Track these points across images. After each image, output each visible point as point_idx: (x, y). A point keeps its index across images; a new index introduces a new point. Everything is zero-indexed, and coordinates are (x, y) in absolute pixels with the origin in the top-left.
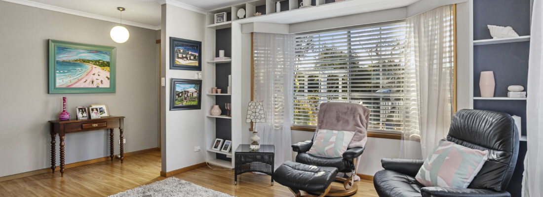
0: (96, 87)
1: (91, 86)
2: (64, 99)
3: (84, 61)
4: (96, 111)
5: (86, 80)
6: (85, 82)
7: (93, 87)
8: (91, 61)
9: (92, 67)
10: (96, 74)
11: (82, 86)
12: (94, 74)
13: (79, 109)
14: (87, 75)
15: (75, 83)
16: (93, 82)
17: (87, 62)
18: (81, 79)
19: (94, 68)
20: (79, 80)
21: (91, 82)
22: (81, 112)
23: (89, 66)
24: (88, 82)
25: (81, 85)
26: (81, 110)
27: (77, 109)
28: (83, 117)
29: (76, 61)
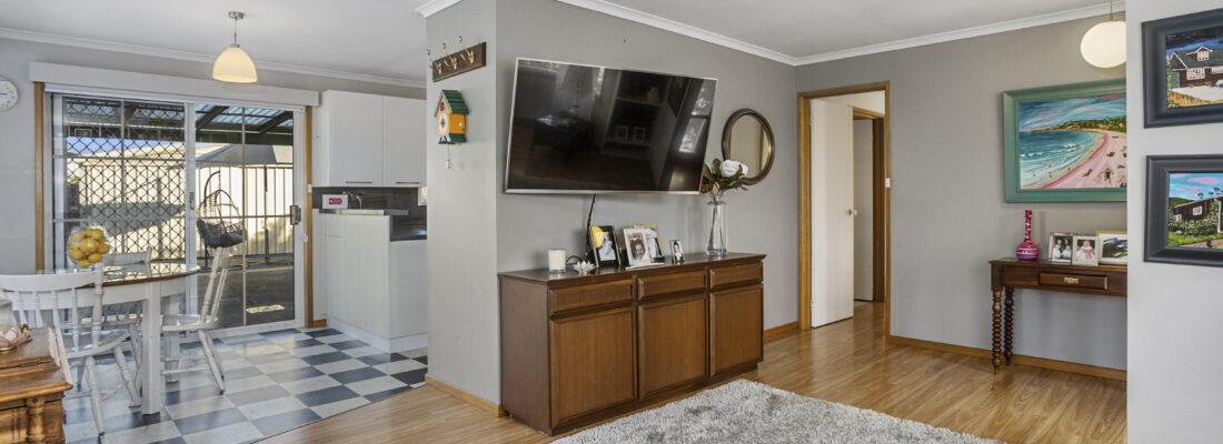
0: (1118, 186)
1: (1104, 184)
2: (1028, 214)
3: (1084, 125)
4: (1090, 248)
5: (1090, 171)
6: (1087, 174)
7: (1109, 186)
8: (1102, 122)
9: (1106, 138)
10: (1119, 154)
11: (1078, 186)
12: (1111, 155)
13: (1057, 238)
14: (1091, 158)
15: (1062, 179)
16: (1108, 175)
17: (1090, 127)
18: (1078, 168)
19: (1110, 140)
20: (1071, 172)
21: (1103, 175)
22: (1058, 246)
23: (1096, 136)
24: (1093, 175)
25: (1077, 182)
26: (1059, 242)
27: (1052, 238)
28: (1062, 257)
29: (1061, 127)
